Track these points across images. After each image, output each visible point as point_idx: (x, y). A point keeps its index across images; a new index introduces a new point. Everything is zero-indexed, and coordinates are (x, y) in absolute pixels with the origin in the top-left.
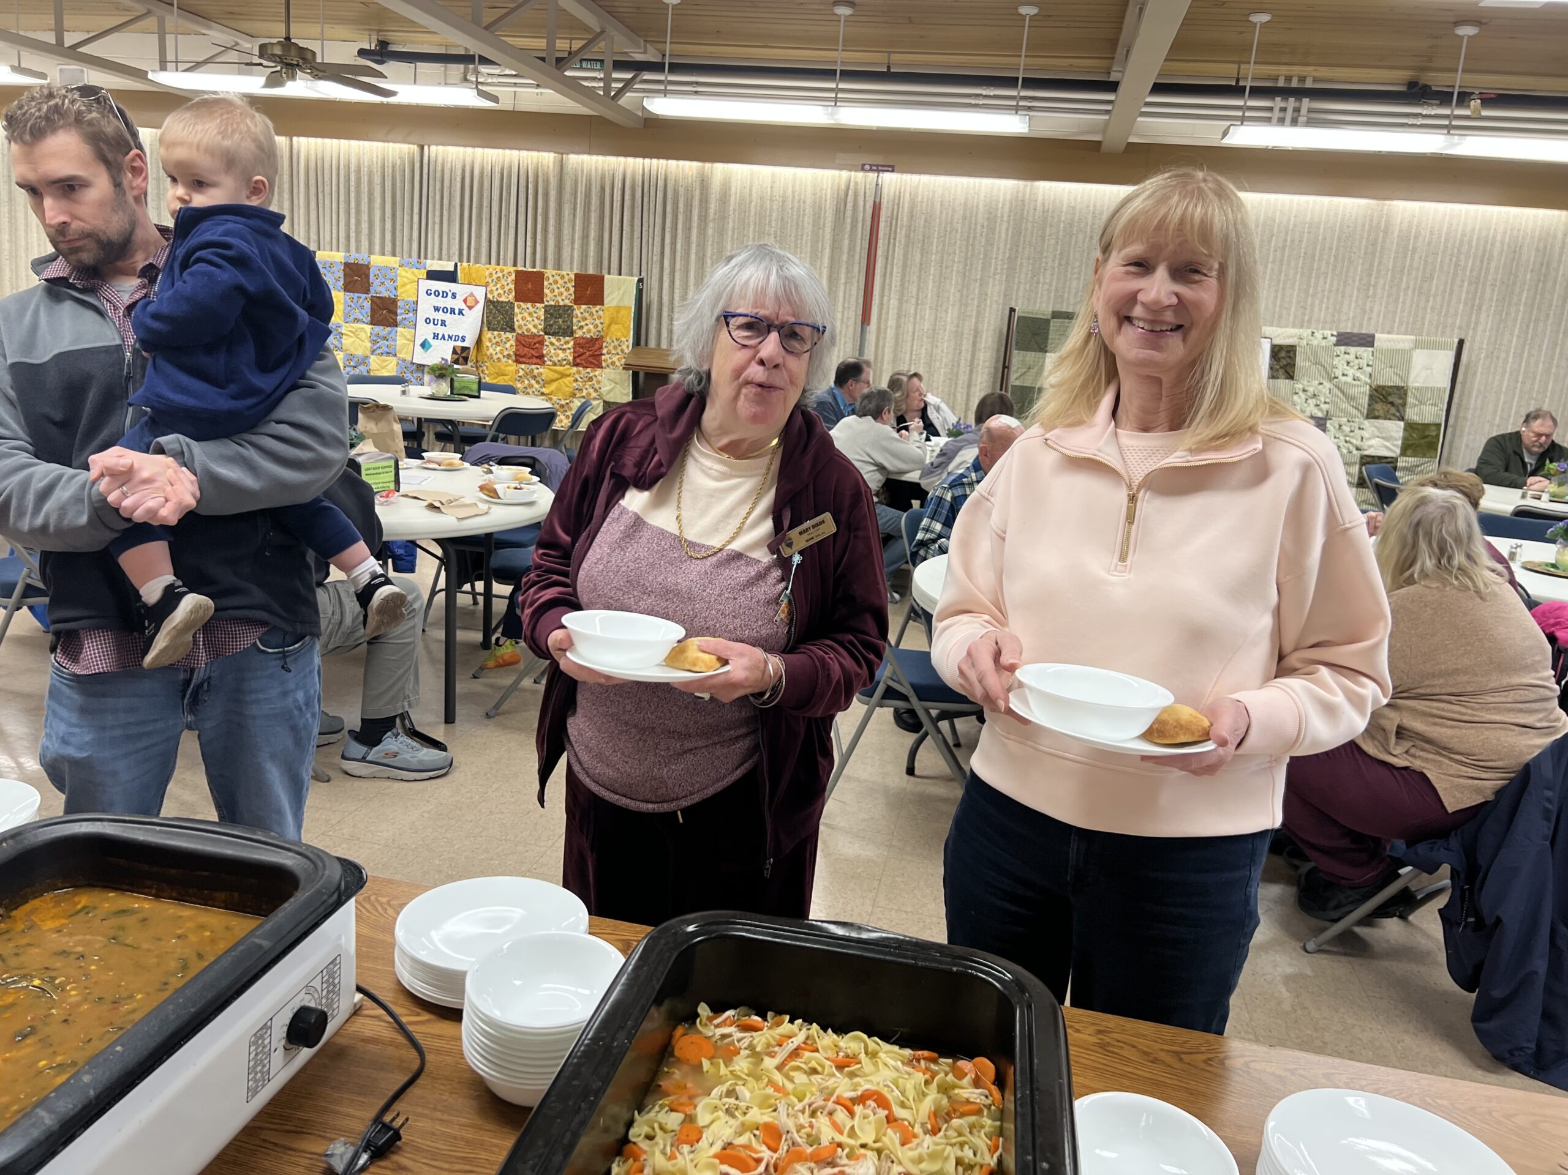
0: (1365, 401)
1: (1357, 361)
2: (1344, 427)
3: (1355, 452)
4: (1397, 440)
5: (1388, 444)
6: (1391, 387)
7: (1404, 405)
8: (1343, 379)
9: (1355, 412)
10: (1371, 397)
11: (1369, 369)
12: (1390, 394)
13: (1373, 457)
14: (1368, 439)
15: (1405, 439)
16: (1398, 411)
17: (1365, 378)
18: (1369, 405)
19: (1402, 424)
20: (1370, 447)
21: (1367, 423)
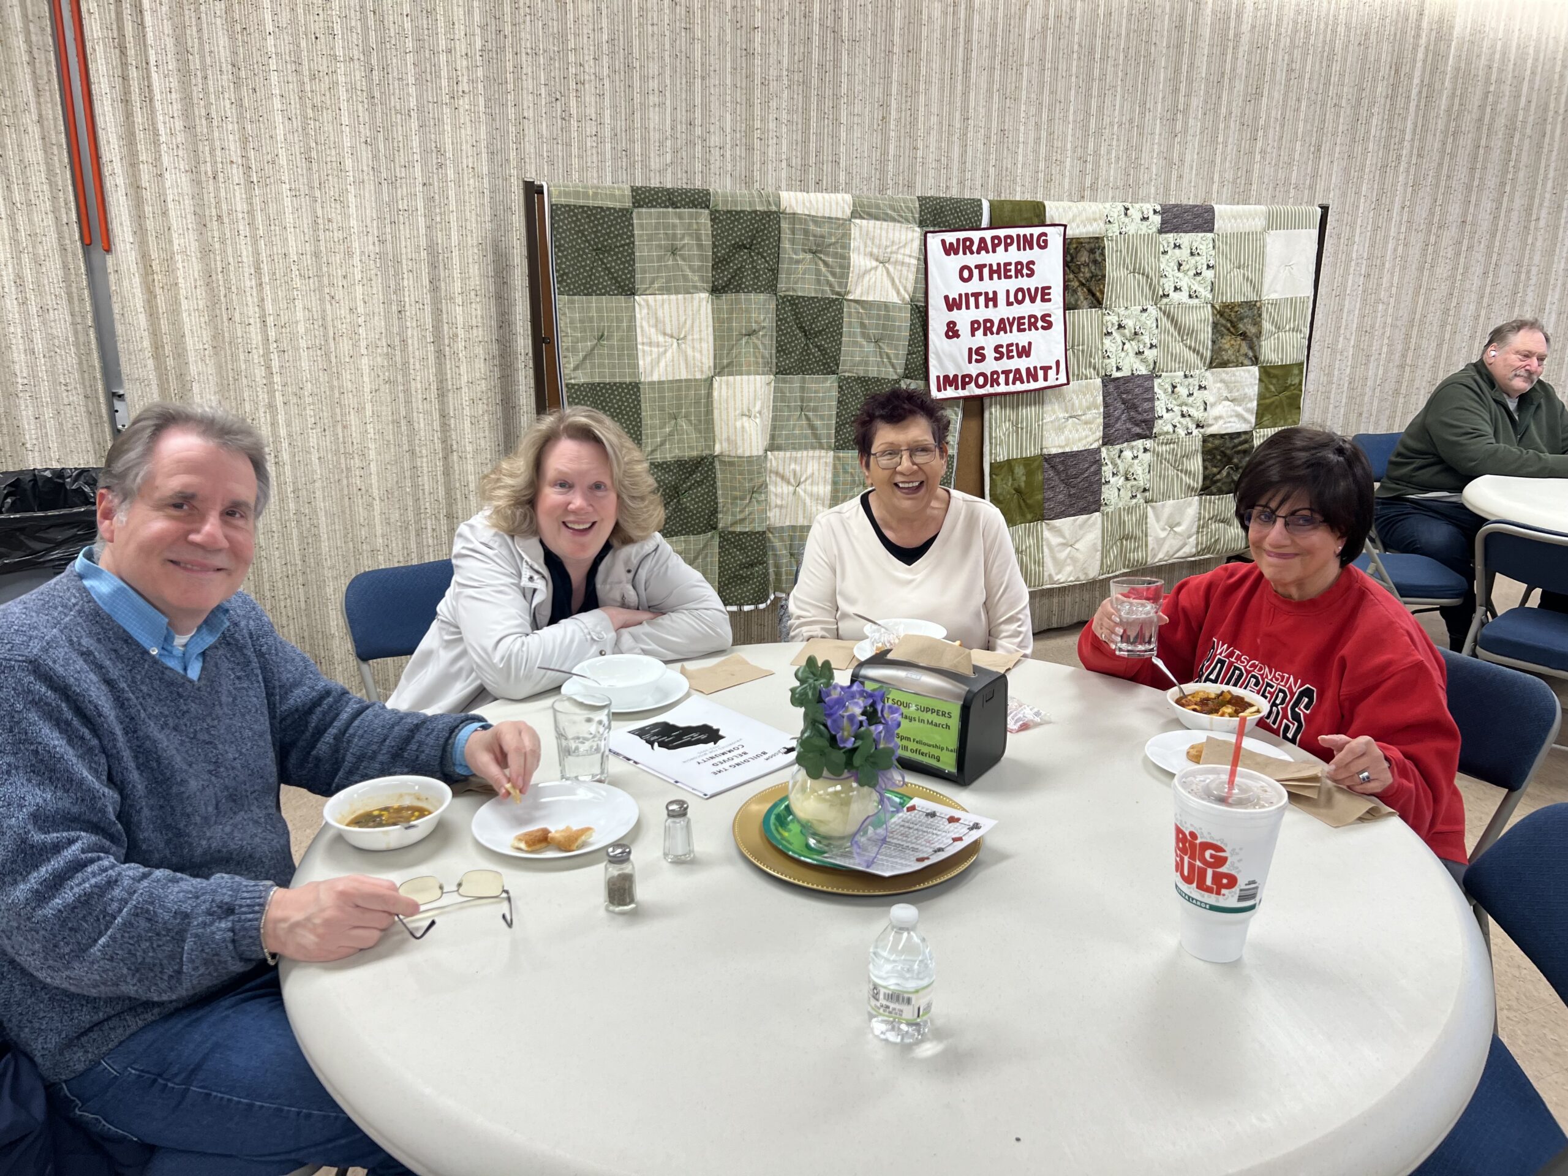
0: (1206, 334)
1: (1193, 260)
2: (1178, 389)
3: (1195, 432)
4: (1251, 400)
5: (1239, 409)
6: (1241, 304)
7: (1259, 334)
8: (1175, 297)
9: (1192, 357)
10: (1215, 325)
11: (1209, 274)
12: (1241, 319)
13: (1222, 436)
14: (1212, 405)
15: (1261, 397)
16: (1251, 348)
17: (1205, 293)
18: (1214, 342)
19: (1255, 370)
20: (1217, 419)
21: (1210, 377)
